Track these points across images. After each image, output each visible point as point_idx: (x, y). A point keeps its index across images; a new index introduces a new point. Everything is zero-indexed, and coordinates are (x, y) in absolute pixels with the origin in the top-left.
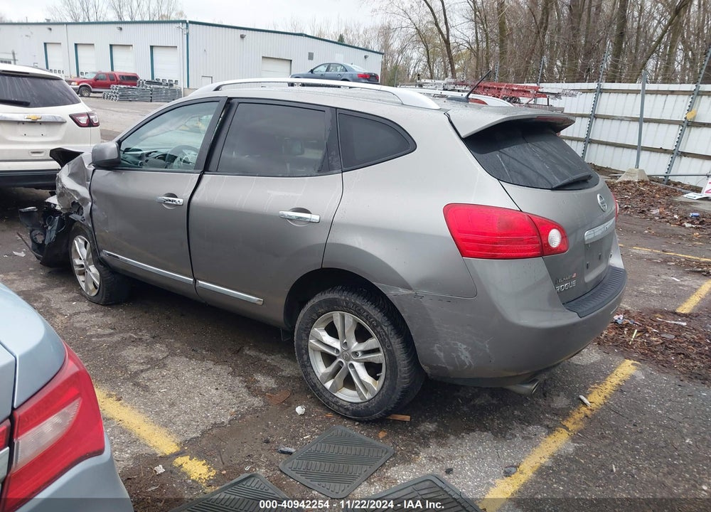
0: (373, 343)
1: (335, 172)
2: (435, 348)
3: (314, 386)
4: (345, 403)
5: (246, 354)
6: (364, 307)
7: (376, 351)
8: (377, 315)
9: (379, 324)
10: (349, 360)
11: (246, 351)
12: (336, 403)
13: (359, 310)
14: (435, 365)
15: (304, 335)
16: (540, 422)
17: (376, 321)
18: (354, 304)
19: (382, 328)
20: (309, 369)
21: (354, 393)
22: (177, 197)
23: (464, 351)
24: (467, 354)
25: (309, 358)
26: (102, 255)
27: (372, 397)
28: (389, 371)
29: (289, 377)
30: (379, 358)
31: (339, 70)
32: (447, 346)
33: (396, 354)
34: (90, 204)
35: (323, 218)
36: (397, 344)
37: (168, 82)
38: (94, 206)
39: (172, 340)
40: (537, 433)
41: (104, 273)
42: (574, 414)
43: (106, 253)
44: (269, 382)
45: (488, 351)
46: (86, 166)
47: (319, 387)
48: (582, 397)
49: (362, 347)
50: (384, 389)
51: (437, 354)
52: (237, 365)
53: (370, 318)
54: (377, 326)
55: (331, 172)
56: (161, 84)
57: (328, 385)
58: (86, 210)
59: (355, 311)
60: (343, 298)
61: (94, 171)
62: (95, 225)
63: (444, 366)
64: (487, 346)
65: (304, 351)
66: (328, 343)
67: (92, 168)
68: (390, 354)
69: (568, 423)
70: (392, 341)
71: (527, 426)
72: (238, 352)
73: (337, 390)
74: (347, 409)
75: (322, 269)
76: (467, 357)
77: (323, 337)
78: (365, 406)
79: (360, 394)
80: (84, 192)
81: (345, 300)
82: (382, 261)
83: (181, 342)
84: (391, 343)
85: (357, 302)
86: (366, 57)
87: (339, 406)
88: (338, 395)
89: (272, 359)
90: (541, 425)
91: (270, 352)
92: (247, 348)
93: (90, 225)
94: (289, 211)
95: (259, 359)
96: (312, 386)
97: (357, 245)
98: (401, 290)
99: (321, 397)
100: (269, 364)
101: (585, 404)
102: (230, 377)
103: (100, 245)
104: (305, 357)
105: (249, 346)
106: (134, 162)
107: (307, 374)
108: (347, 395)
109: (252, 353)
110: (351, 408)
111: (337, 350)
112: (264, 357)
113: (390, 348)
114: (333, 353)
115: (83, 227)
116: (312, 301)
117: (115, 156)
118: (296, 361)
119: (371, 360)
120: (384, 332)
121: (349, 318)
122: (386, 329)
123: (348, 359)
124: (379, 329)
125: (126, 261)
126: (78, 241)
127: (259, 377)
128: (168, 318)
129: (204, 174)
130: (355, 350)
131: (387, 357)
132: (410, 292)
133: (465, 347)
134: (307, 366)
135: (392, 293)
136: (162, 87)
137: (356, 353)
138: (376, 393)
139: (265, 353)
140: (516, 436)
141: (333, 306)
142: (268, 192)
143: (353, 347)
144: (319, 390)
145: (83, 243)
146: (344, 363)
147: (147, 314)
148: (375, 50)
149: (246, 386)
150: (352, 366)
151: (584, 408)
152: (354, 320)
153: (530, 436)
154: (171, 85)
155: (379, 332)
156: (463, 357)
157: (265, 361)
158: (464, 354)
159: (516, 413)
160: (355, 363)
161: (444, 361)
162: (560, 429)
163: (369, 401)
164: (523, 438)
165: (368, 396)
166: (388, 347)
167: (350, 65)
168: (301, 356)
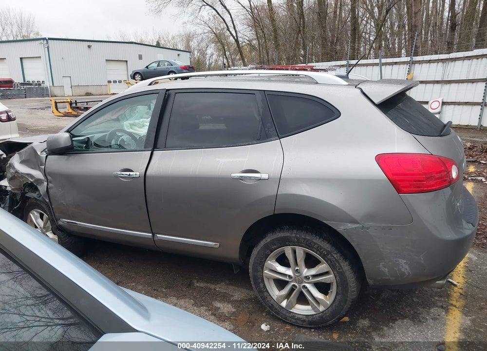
0: (323, 267)
1: (273, 139)
2: (381, 266)
3: (272, 307)
4: (301, 317)
5: (197, 287)
6: (314, 241)
7: (327, 273)
8: (326, 246)
9: (329, 253)
10: (302, 283)
11: (196, 284)
12: (293, 317)
13: (310, 243)
14: (380, 278)
15: (259, 268)
16: (434, 305)
17: (326, 250)
18: (305, 239)
19: (332, 256)
20: (265, 294)
21: (309, 307)
22: (132, 171)
23: (404, 265)
24: (407, 267)
25: (264, 285)
26: (60, 223)
27: (325, 309)
28: (340, 288)
29: (241, 300)
30: (330, 278)
31: (166, 65)
32: (390, 263)
33: (346, 274)
34: (46, 183)
35: (271, 176)
36: (346, 267)
37: (36, 82)
38: (50, 185)
39: (134, 284)
40: (439, 314)
41: (62, 237)
42: (452, 294)
43: (64, 221)
44: (227, 308)
45: (423, 262)
46: (39, 153)
47: (277, 307)
48: (451, 280)
49: (313, 272)
50: (337, 302)
51: (383, 270)
52: (195, 297)
53: (321, 249)
54: (328, 254)
55: (269, 139)
56: (31, 84)
57: (284, 304)
58: (42, 188)
59: (306, 244)
60: (294, 235)
61: (47, 157)
62: (51, 200)
63: (387, 278)
64: (422, 258)
65: (260, 280)
66: (282, 272)
67: (44, 155)
68: (340, 276)
69: (453, 302)
70: (342, 264)
71: (429, 309)
72: (190, 285)
73: (293, 307)
74: (304, 321)
75: (275, 215)
76: (406, 269)
77: (277, 268)
78: (319, 317)
79: (314, 308)
80: (38, 174)
81: (296, 237)
82: (330, 204)
83: (141, 284)
84: (341, 267)
85: (308, 237)
86: (178, 55)
87: (296, 319)
88: (293, 310)
89: (220, 288)
90: (437, 306)
91: (216, 281)
92: (196, 281)
93: (47, 201)
94: (239, 173)
95: (210, 289)
96: (270, 307)
97: (306, 194)
98: (349, 225)
99: (278, 314)
100: (220, 292)
101: (455, 285)
102: (195, 308)
103: (57, 215)
104: (261, 285)
105: (196, 279)
106: (79, 147)
107: (264, 298)
108: (301, 310)
109: (202, 285)
110: (307, 320)
111: (290, 276)
112: (213, 287)
113: (341, 270)
114: (287, 279)
115: (38, 202)
116: (264, 240)
117: (69, 144)
118: (251, 289)
119: (323, 281)
120: (335, 258)
121: (300, 251)
122: (335, 256)
123: (300, 282)
124: (329, 257)
125: (85, 225)
126: (33, 214)
127: (218, 304)
128: (121, 265)
129: (154, 151)
130: (307, 275)
131: (338, 278)
132: (358, 225)
133: (405, 261)
134: (264, 291)
135: (341, 228)
136: (33, 86)
137: (307, 278)
138: (329, 305)
139: (211, 283)
140: (427, 319)
141: (285, 242)
142: (217, 159)
143: (304, 273)
144: (277, 309)
145: (39, 215)
146: (297, 286)
147: (102, 265)
148: (182, 49)
149: (212, 314)
150: (304, 287)
151: (456, 289)
152: (304, 251)
153: (436, 317)
154: (40, 85)
155: (330, 259)
156: (403, 270)
157: (215, 290)
158: (404, 267)
159: (415, 300)
160: (307, 285)
161: (387, 274)
162: (451, 307)
163: (323, 312)
164: (432, 319)
165: (321, 308)
166: (339, 269)
167: (174, 61)
168: (257, 284)
